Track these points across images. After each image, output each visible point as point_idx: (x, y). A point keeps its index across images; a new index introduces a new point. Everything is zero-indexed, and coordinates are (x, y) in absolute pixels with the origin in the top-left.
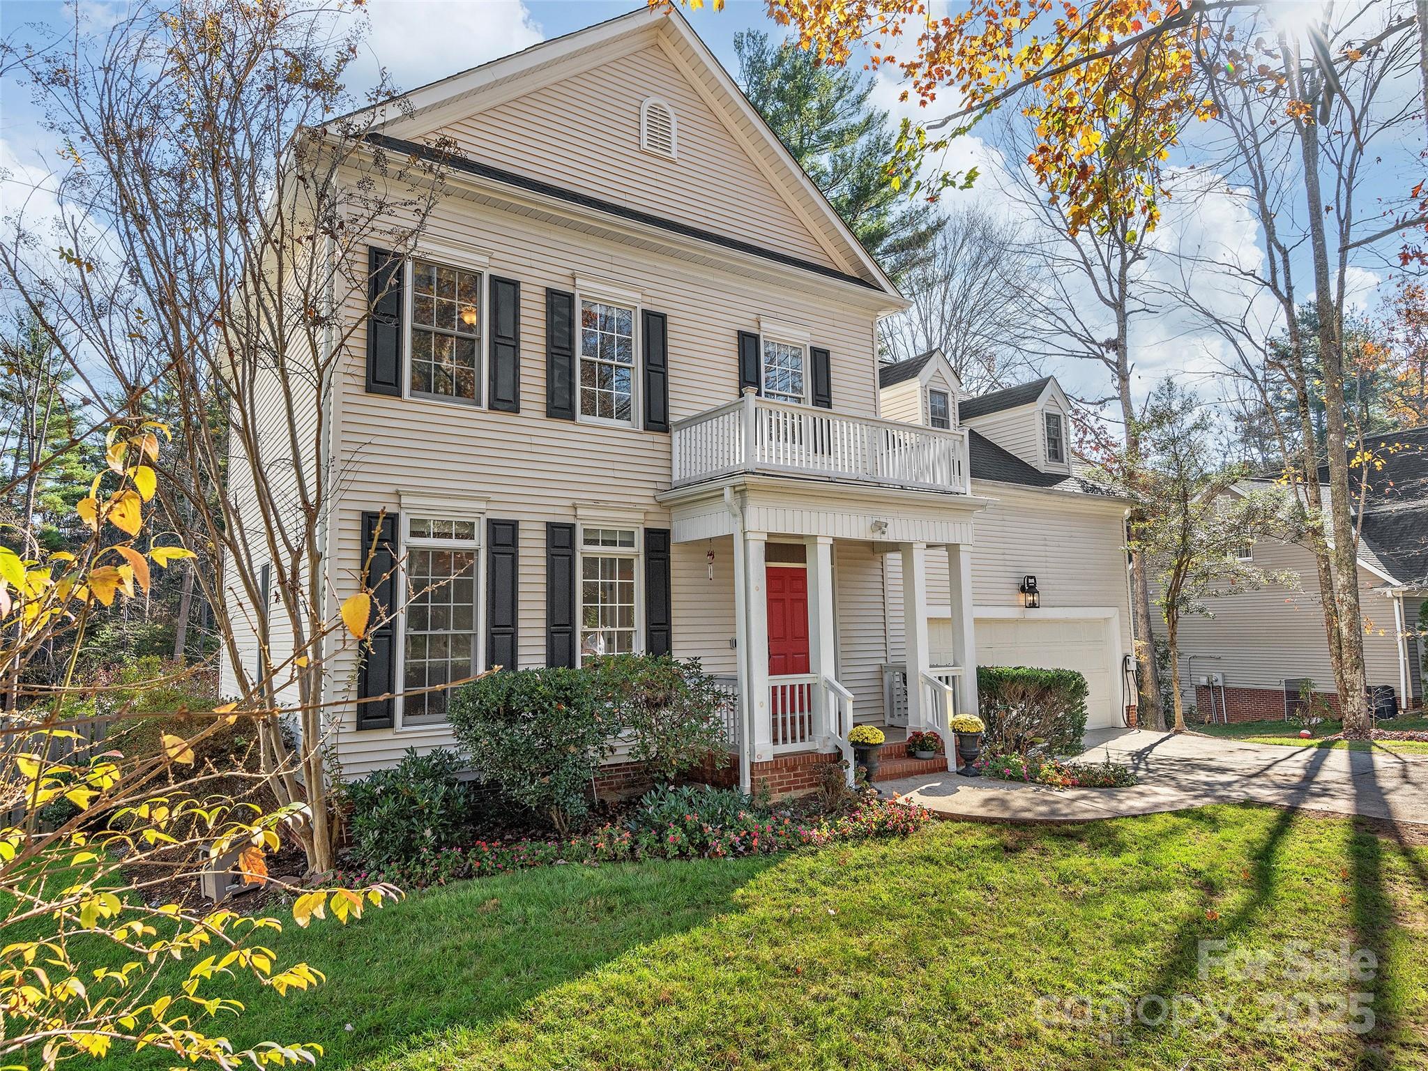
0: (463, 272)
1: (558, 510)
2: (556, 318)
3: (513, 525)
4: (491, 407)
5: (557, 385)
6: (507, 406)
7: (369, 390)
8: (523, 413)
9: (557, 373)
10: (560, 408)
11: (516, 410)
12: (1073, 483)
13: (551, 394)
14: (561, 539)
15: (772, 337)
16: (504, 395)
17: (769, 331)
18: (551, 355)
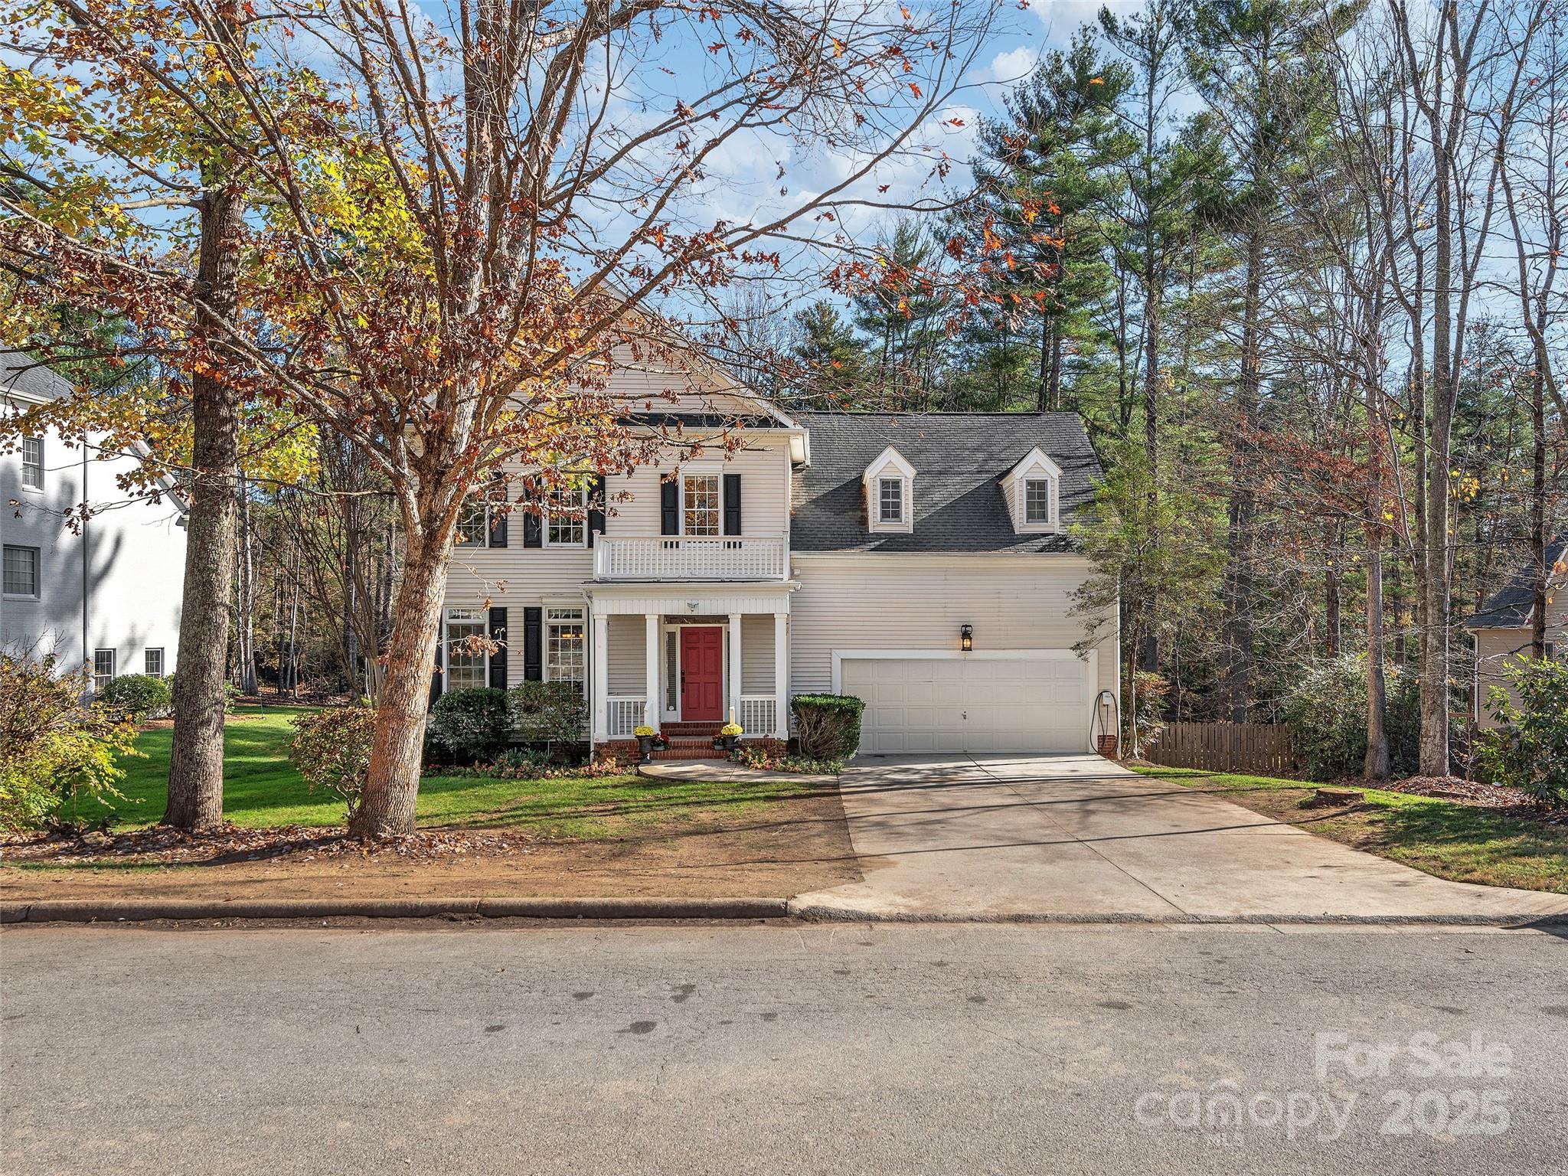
1: (531, 600)
3: (504, 610)
4: (490, 546)
5: (529, 528)
6: (499, 544)
8: (509, 547)
9: (529, 521)
10: (532, 541)
11: (506, 546)
12: (1044, 541)
13: (526, 535)
14: (532, 616)
15: (689, 473)
16: (498, 538)
17: (686, 470)
18: (526, 511)
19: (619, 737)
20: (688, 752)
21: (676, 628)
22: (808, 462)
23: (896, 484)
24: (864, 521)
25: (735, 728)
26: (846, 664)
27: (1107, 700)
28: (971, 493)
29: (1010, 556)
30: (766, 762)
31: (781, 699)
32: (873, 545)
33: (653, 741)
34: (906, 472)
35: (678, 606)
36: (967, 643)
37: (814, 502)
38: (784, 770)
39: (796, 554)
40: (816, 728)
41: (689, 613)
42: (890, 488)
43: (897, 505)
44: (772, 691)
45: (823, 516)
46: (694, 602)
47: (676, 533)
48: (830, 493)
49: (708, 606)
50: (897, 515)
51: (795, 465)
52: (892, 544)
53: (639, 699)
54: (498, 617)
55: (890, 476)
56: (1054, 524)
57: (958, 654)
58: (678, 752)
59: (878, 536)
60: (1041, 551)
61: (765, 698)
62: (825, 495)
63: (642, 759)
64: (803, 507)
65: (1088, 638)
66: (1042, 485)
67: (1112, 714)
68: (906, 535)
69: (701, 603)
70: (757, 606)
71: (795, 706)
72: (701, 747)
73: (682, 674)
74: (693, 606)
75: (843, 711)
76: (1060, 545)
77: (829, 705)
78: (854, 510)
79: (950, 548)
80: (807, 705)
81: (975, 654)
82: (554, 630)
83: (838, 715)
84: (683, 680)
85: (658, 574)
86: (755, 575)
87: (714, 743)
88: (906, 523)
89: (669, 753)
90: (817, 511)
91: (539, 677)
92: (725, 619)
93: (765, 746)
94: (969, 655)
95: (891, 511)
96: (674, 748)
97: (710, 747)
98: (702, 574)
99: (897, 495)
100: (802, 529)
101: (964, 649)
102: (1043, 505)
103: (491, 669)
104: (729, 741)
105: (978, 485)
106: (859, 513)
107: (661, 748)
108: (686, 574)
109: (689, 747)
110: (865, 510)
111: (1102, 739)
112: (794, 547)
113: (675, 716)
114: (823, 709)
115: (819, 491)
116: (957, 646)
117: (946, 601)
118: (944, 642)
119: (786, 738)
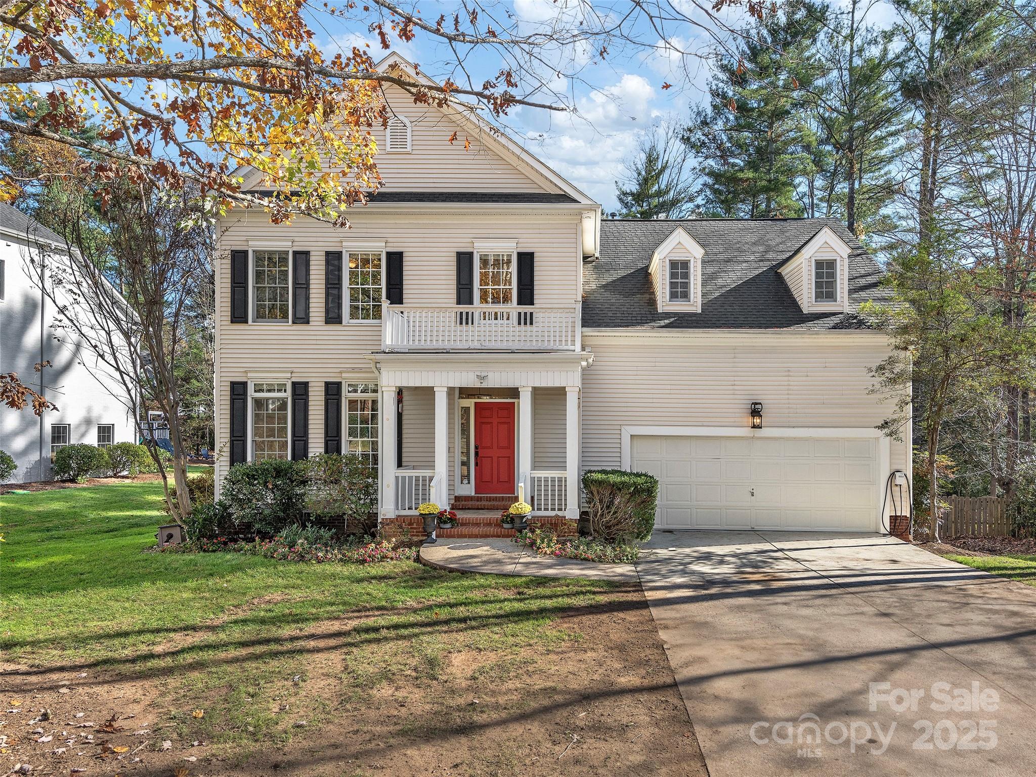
0: (280, 252)
1: (332, 375)
2: (331, 268)
3: (306, 385)
4: (294, 323)
5: (330, 305)
6: (302, 321)
7: (232, 322)
8: (311, 323)
9: (330, 298)
10: (333, 317)
11: (308, 322)
12: (836, 320)
13: (327, 311)
14: (333, 391)
15: (484, 251)
16: (301, 314)
17: (481, 248)
18: (327, 289)
19: (407, 512)
20: (475, 530)
21: (470, 403)
22: (597, 255)
23: (685, 264)
24: (652, 302)
25: (523, 507)
26: (635, 442)
27: (900, 480)
28: (753, 279)
29: (803, 333)
30: (556, 547)
31: (572, 474)
32: (662, 323)
33: (441, 518)
34: (695, 252)
35: (467, 378)
36: (757, 421)
37: (604, 287)
38: (576, 557)
39: (589, 331)
40: (608, 507)
41: (478, 385)
42: (679, 269)
43: (686, 285)
44: (564, 468)
45: (613, 298)
46: (483, 374)
47: (471, 303)
48: (618, 279)
49: (498, 378)
50: (685, 295)
51: (586, 258)
52: (682, 321)
53: (427, 473)
54: (301, 390)
55: (679, 256)
56: (843, 303)
57: (746, 432)
58: (465, 530)
59: (667, 315)
60: (834, 328)
61: (555, 474)
62: (614, 281)
63: (426, 539)
64: (594, 291)
65: (895, 417)
66: (831, 264)
67: (905, 495)
68: (695, 314)
69: (491, 375)
70: (549, 379)
71: (586, 482)
72: (489, 524)
73: (476, 448)
74: (482, 378)
75: (638, 491)
76: (852, 323)
77: (623, 483)
78: (642, 294)
79: (740, 326)
80: (600, 483)
81: (765, 432)
82: (352, 403)
83: (632, 495)
84: (476, 454)
85: (447, 345)
86: (545, 346)
87: (503, 521)
88: (695, 304)
89: (455, 531)
90: (607, 294)
91: (338, 450)
92: (514, 393)
93: (554, 525)
94: (759, 433)
95: (679, 291)
96: (463, 524)
97: (499, 524)
98: (493, 345)
99: (686, 275)
100: (593, 309)
101: (754, 427)
102: (832, 284)
103: (293, 442)
104: (517, 521)
105: (757, 272)
106: (647, 296)
107: (448, 526)
108: (476, 345)
109: (477, 524)
110: (653, 293)
111: (894, 519)
112: (585, 323)
113: (469, 490)
114: (616, 488)
115: (609, 278)
116: (746, 424)
117: (736, 378)
118: (732, 420)
119: (577, 516)
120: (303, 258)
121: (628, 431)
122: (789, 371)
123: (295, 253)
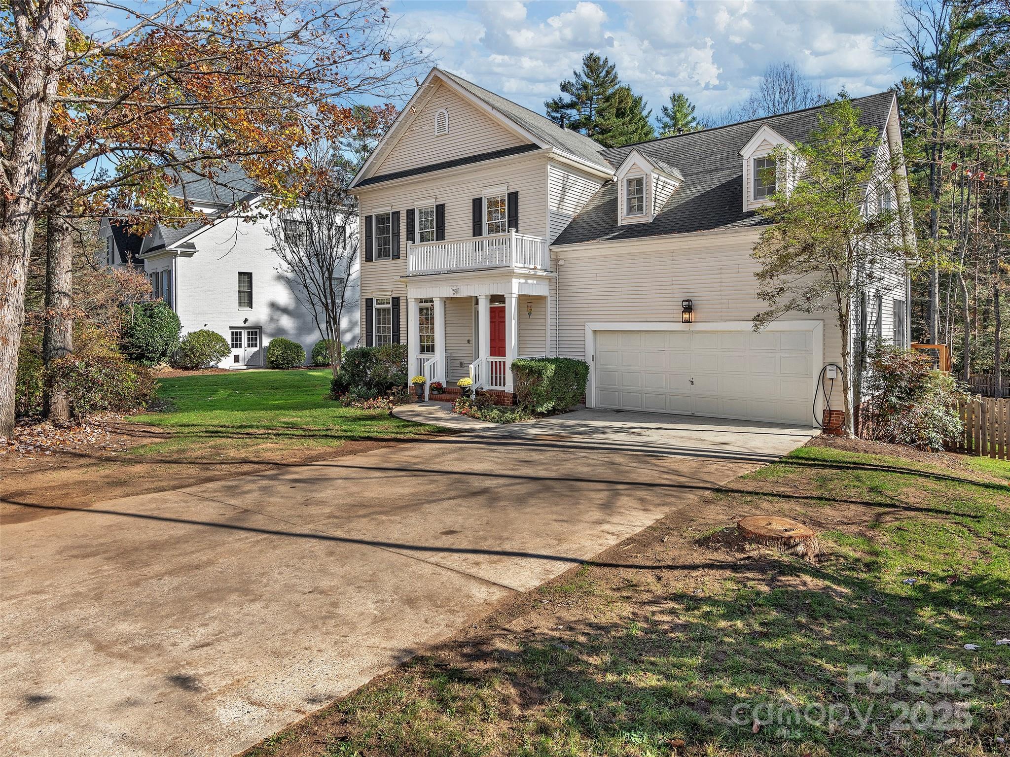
0: (387, 214)
2: (409, 220)
4: (395, 259)
7: (366, 261)
8: (400, 258)
15: (489, 196)
16: (395, 254)
17: (488, 193)
18: (407, 235)
26: (598, 336)
27: (832, 373)
29: (723, 233)
34: (647, 170)
36: (686, 316)
37: (598, 207)
42: (635, 186)
43: (642, 200)
45: (595, 217)
46: (456, 288)
50: (639, 209)
52: (629, 233)
54: (396, 302)
55: (634, 176)
57: (682, 326)
62: (609, 201)
64: (587, 212)
66: (771, 162)
67: (838, 389)
68: (647, 225)
79: (672, 231)
81: (699, 326)
85: (440, 269)
88: (646, 215)
90: (594, 214)
94: (693, 327)
95: (635, 205)
96: (448, 393)
98: (464, 267)
99: (641, 191)
100: (572, 229)
101: (686, 322)
103: (393, 336)
111: (829, 413)
116: (677, 320)
117: (674, 279)
118: (671, 316)
119: (512, 391)
120: (397, 214)
121: (590, 327)
122: (721, 269)
123: (393, 213)
